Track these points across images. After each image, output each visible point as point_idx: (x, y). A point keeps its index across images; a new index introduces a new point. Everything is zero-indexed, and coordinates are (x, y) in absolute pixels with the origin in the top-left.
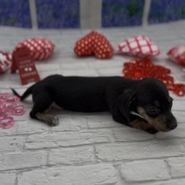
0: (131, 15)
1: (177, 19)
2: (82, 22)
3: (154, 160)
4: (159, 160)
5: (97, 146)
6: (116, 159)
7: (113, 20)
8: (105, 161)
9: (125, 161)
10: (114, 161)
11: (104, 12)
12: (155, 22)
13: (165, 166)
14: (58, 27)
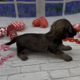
0: (58, 11)
1: (76, 13)
2: (37, 14)
3: (63, 70)
4: (66, 70)
5: (41, 65)
6: (48, 70)
7: (50, 13)
8: (44, 71)
9: (52, 70)
11: (46, 10)
12: (68, 14)
13: (68, 72)
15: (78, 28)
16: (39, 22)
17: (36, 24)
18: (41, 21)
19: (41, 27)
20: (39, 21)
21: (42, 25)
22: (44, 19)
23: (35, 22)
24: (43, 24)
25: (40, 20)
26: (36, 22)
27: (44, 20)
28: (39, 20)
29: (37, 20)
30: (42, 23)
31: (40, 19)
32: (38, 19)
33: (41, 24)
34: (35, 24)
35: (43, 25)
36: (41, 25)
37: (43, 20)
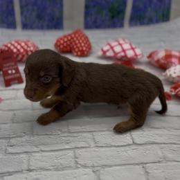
0: (113, 17)
1: (157, 22)
2: (66, 23)
3: (132, 166)
4: (137, 166)
5: (76, 150)
6: (95, 164)
7: (95, 22)
8: (85, 166)
9: (104, 166)
10: (93, 166)
11: (87, 14)
12: (136, 25)
13: (142, 173)
14: (41, 28)
15: (163, 61)
16: (71, 43)
17: (64, 47)
18: (74, 41)
19: (75, 54)
20: (69, 40)
21: (77, 50)
22: (83, 36)
23: (62, 42)
24: (80, 49)
25: (72, 38)
26: (64, 42)
27: (83, 38)
28: (69, 38)
29: (65, 37)
30: (76, 44)
31: (73, 36)
32: (69, 35)
33: (75, 47)
34: (62, 46)
35: (79, 51)
36: (74, 49)
37: (79, 38)
